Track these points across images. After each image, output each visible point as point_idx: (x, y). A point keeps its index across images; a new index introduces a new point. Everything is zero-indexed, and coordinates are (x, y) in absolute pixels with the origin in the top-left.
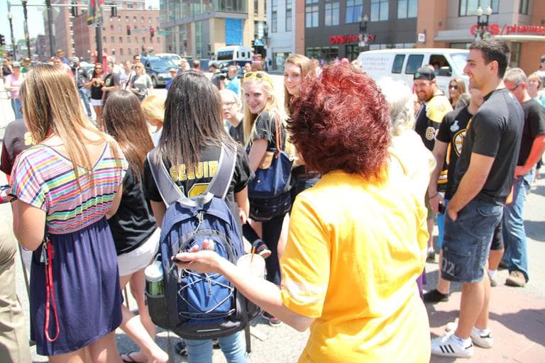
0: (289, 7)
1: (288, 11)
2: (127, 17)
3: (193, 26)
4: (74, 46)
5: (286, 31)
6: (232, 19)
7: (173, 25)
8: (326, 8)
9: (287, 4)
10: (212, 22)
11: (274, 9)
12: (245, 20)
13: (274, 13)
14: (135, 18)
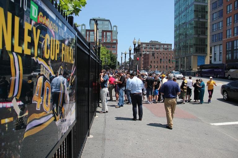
0: (221, 52)
1: (220, 53)
2: (164, 54)
3: (186, 58)
4: (143, 64)
5: (220, 61)
6: (200, 56)
7: (178, 57)
8: (234, 52)
9: (220, 50)
10: (192, 57)
11: (215, 52)
12: (206, 56)
13: (215, 54)
14: (167, 54)
